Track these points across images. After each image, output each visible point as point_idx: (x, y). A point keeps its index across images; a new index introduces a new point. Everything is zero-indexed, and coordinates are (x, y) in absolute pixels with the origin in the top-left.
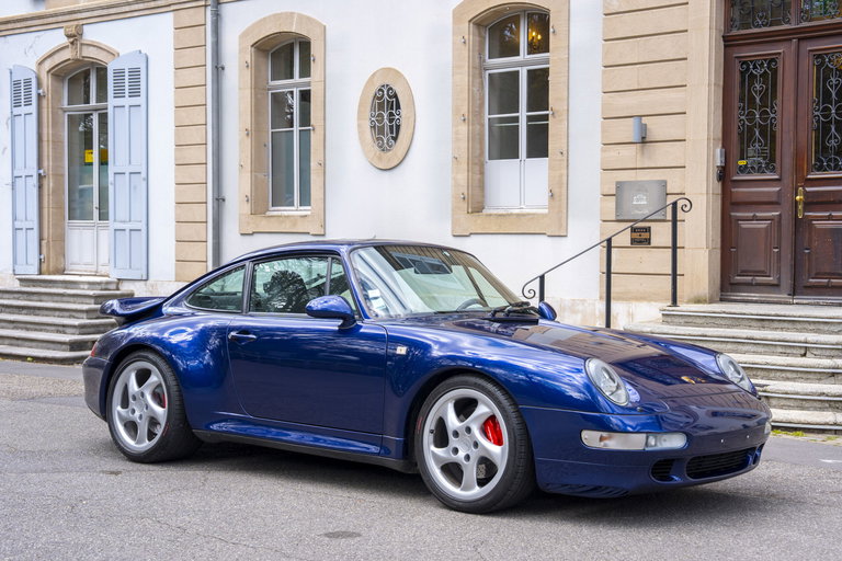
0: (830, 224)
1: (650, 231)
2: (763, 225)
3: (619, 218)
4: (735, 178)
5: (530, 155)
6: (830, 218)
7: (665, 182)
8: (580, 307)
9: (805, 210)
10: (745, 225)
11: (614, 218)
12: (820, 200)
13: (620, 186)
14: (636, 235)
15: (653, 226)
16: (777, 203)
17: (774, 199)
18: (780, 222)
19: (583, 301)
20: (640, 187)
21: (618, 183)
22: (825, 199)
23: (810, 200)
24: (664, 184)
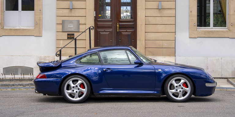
0: (126, 33)
1: (74, 35)
2: (107, 33)
3: (64, 31)
4: (98, 20)
5: (23, 9)
6: (126, 31)
7: (79, 20)
8: (48, 59)
9: (119, 29)
10: (102, 33)
11: (61, 31)
12: (124, 26)
13: (63, 21)
14: (69, 36)
15: (75, 33)
16: (111, 27)
17: (110, 26)
18: (112, 32)
19: (49, 57)
20: (71, 22)
21: (63, 20)
22: (125, 26)
23: (121, 26)
24: (78, 21)
